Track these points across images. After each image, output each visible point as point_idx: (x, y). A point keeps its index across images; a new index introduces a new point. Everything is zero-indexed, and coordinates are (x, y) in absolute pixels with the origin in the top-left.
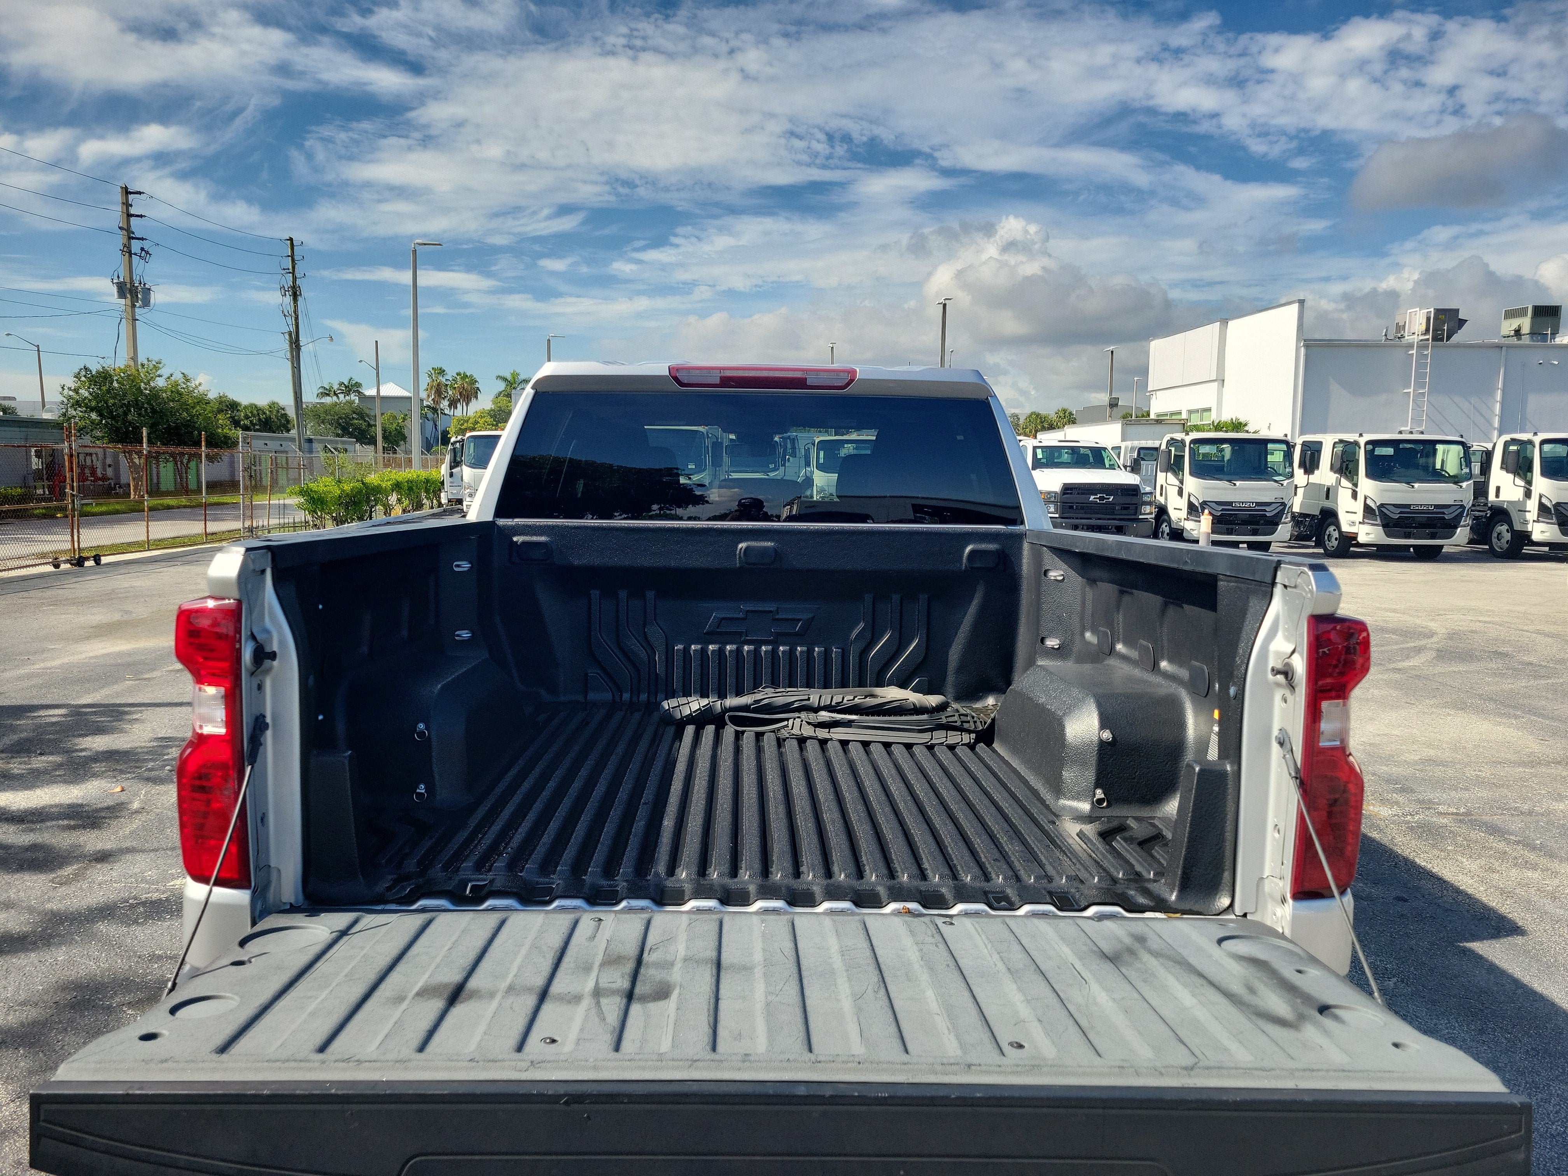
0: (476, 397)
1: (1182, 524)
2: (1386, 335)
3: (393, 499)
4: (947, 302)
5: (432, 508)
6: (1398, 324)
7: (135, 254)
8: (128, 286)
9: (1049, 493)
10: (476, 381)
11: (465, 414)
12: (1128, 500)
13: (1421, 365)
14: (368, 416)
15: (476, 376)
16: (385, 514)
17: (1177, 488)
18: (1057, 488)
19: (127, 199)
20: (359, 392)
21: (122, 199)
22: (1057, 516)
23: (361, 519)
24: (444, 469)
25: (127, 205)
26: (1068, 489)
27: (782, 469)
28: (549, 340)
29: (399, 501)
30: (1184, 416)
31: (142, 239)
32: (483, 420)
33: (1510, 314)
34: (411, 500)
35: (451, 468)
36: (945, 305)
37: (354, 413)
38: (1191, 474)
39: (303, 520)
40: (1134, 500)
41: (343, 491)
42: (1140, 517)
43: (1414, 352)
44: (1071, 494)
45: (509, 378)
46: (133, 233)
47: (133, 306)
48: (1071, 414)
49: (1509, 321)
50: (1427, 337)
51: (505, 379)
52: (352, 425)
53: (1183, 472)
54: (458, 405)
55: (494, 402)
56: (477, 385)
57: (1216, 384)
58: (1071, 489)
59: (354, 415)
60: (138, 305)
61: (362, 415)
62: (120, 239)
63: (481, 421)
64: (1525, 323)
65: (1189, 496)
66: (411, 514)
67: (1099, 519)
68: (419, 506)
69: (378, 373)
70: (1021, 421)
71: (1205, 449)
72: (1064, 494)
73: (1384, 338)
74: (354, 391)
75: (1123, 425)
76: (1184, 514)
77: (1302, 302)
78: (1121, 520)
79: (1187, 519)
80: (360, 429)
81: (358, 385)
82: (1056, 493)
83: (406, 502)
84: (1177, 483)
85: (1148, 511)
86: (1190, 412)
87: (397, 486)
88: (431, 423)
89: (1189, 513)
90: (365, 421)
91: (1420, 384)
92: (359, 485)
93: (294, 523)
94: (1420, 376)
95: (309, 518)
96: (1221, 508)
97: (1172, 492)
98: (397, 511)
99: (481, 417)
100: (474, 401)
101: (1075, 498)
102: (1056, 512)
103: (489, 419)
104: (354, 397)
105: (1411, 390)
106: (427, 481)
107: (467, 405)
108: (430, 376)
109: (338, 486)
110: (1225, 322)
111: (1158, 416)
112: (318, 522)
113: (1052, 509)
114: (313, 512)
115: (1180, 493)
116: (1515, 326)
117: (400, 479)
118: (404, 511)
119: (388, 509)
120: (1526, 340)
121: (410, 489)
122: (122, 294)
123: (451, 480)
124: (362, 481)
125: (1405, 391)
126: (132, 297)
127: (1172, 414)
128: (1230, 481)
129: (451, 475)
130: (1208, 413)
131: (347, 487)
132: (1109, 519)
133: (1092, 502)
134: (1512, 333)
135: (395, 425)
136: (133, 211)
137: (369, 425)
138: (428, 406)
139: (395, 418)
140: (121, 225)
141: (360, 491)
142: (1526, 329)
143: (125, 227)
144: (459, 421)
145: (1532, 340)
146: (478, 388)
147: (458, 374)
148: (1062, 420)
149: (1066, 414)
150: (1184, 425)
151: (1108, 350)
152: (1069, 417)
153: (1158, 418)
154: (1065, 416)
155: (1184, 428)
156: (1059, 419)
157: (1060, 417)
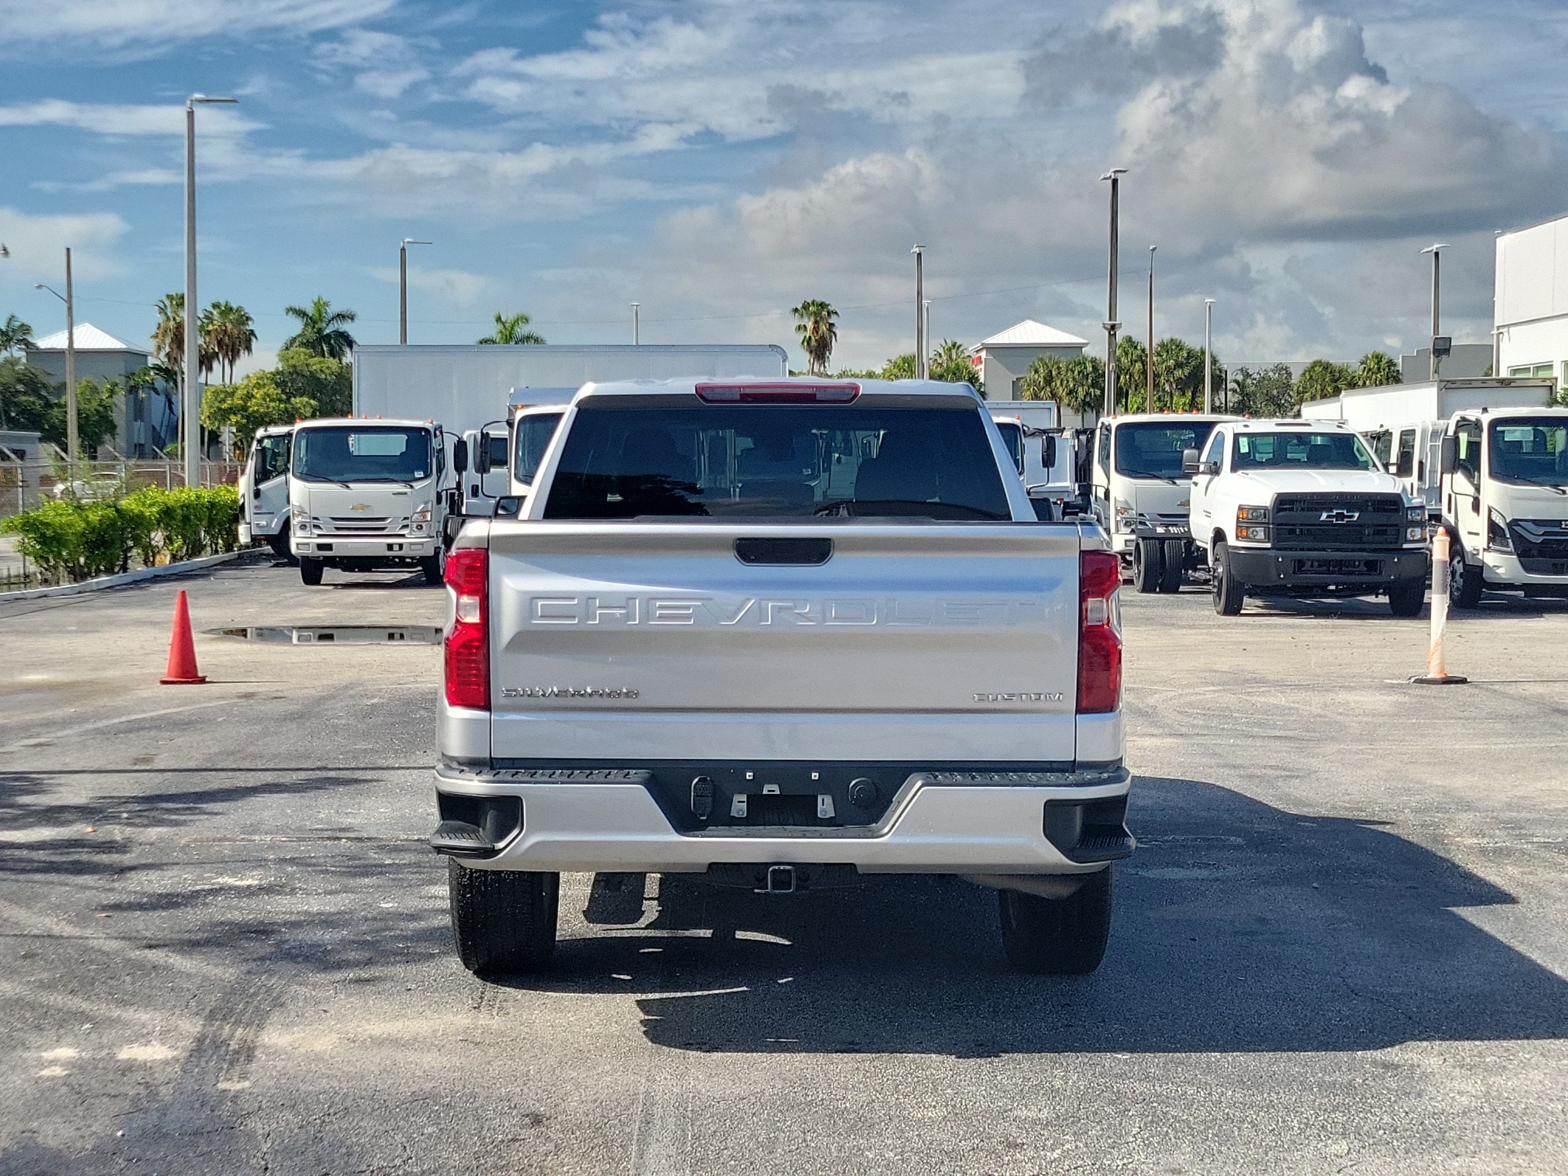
0: (249, 349)
1: (1480, 557)
3: (158, 537)
4: (1119, 176)
5: (217, 552)
9: (1255, 509)
10: (248, 319)
11: (227, 381)
12: (1381, 518)
14: (44, 386)
15: (249, 310)
16: (146, 563)
17: (1472, 499)
18: (1266, 499)
20: (28, 344)
22: (1269, 545)
23: (110, 571)
24: (244, 485)
26: (1284, 502)
27: (824, 476)
28: (403, 249)
29: (169, 540)
30: (1557, 372)
32: (261, 392)
34: (184, 538)
35: (257, 482)
36: (1115, 182)
37: (19, 381)
38: (1493, 474)
39: (22, 572)
40: (1394, 519)
41: (88, 523)
42: (1405, 546)
44: (1291, 510)
45: (310, 310)
48: (1391, 363)
51: (301, 313)
52: (16, 404)
53: (1479, 472)
54: (216, 365)
55: (283, 358)
56: (251, 326)
58: (1292, 502)
59: (20, 387)
61: (32, 385)
63: (258, 394)
65: (1490, 511)
66: (185, 561)
67: (1338, 550)
68: (196, 549)
69: (70, 309)
70: (1295, 379)
71: (1513, 434)
72: (1280, 510)
74: (19, 341)
75: (1440, 390)
76: (1481, 541)
78: (1375, 550)
79: (1488, 549)
80: (30, 412)
81: (26, 329)
82: (1265, 509)
83: (178, 542)
84: (1471, 490)
85: (1418, 537)
87: (167, 513)
88: (162, 398)
89: (1490, 540)
90: (40, 397)
92: (111, 512)
93: (9, 576)
95: (33, 568)
96: (1542, 530)
97: (1465, 504)
98: (164, 559)
99: (258, 386)
100: (244, 355)
101: (1299, 516)
102: (1268, 538)
103: (272, 390)
104: (17, 352)
106: (212, 505)
107: (231, 363)
108: (162, 310)
109: (79, 514)
111: (1515, 371)
112: (48, 575)
113: (1261, 535)
114: (40, 558)
115: (1476, 507)
117: (171, 503)
118: (174, 558)
119: (150, 553)
121: (186, 519)
123: (256, 502)
124: (115, 507)
127: (1538, 368)
128: (1555, 486)
129: (257, 494)
131: (94, 517)
132: (1353, 550)
133: (1324, 523)
135: (95, 404)
137: (48, 405)
138: (157, 368)
139: (95, 390)
141: (113, 524)
144: (216, 393)
146: (252, 333)
147: (216, 306)
148: (1374, 377)
149: (1382, 364)
150: (1551, 387)
151: (1430, 249)
152: (1387, 370)
153: (1509, 377)
154: (1379, 369)
155: (1551, 394)
156: (1368, 373)
157: (1370, 369)
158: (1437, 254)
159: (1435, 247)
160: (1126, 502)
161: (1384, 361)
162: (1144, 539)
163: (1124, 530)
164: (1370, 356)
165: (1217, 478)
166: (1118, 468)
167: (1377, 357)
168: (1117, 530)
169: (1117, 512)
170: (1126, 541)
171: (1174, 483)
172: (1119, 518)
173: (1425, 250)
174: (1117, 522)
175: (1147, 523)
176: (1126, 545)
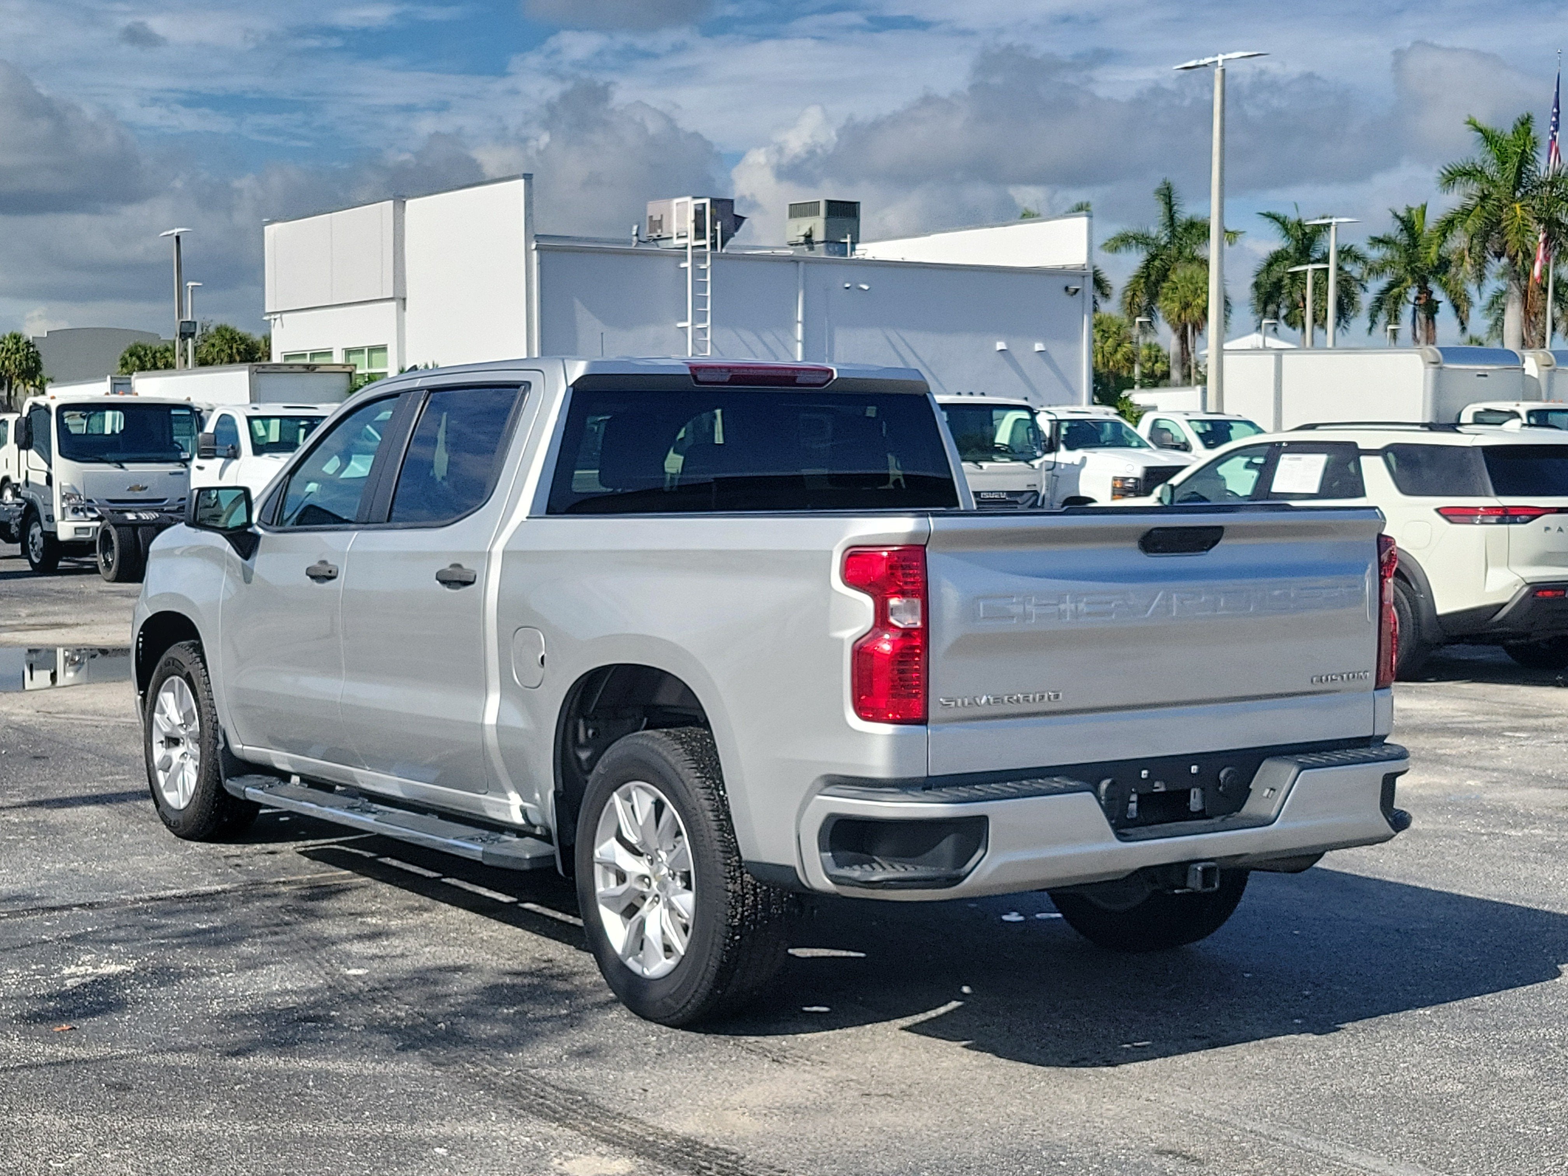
2: (637, 235)
6: (651, 217)
13: (699, 286)
30: (338, 358)
33: (798, 211)
43: (688, 264)
49: (796, 222)
50: (701, 242)
57: (393, 304)
64: (818, 225)
73: (635, 238)
77: (528, 177)
86: (349, 352)
91: (699, 317)
94: (699, 302)
105: (688, 324)
110: (400, 200)
111: (287, 357)
116: (804, 230)
120: (820, 252)
125: (680, 325)
127: (317, 355)
130: (382, 354)
134: (802, 240)
142: (819, 235)
145: (829, 252)
148: (13, 357)
149: (20, 344)
150: (350, 373)
151: (170, 232)
152: (26, 350)
153: (283, 362)
154: (18, 349)
155: (351, 381)
156: (7, 353)
157: (8, 350)
158: (178, 238)
159: (176, 231)
160: (74, 488)
161: (22, 341)
162: (116, 526)
163: (70, 516)
164: (7, 336)
165: (235, 463)
166: (63, 451)
167: (15, 338)
168: (63, 518)
169: (64, 498)
170: (76, 529)
171: (122, 467)
172: (64, 505)
173: (165, 233)
174: (63, 509)
175: (96, 509)
176: (76, 533)
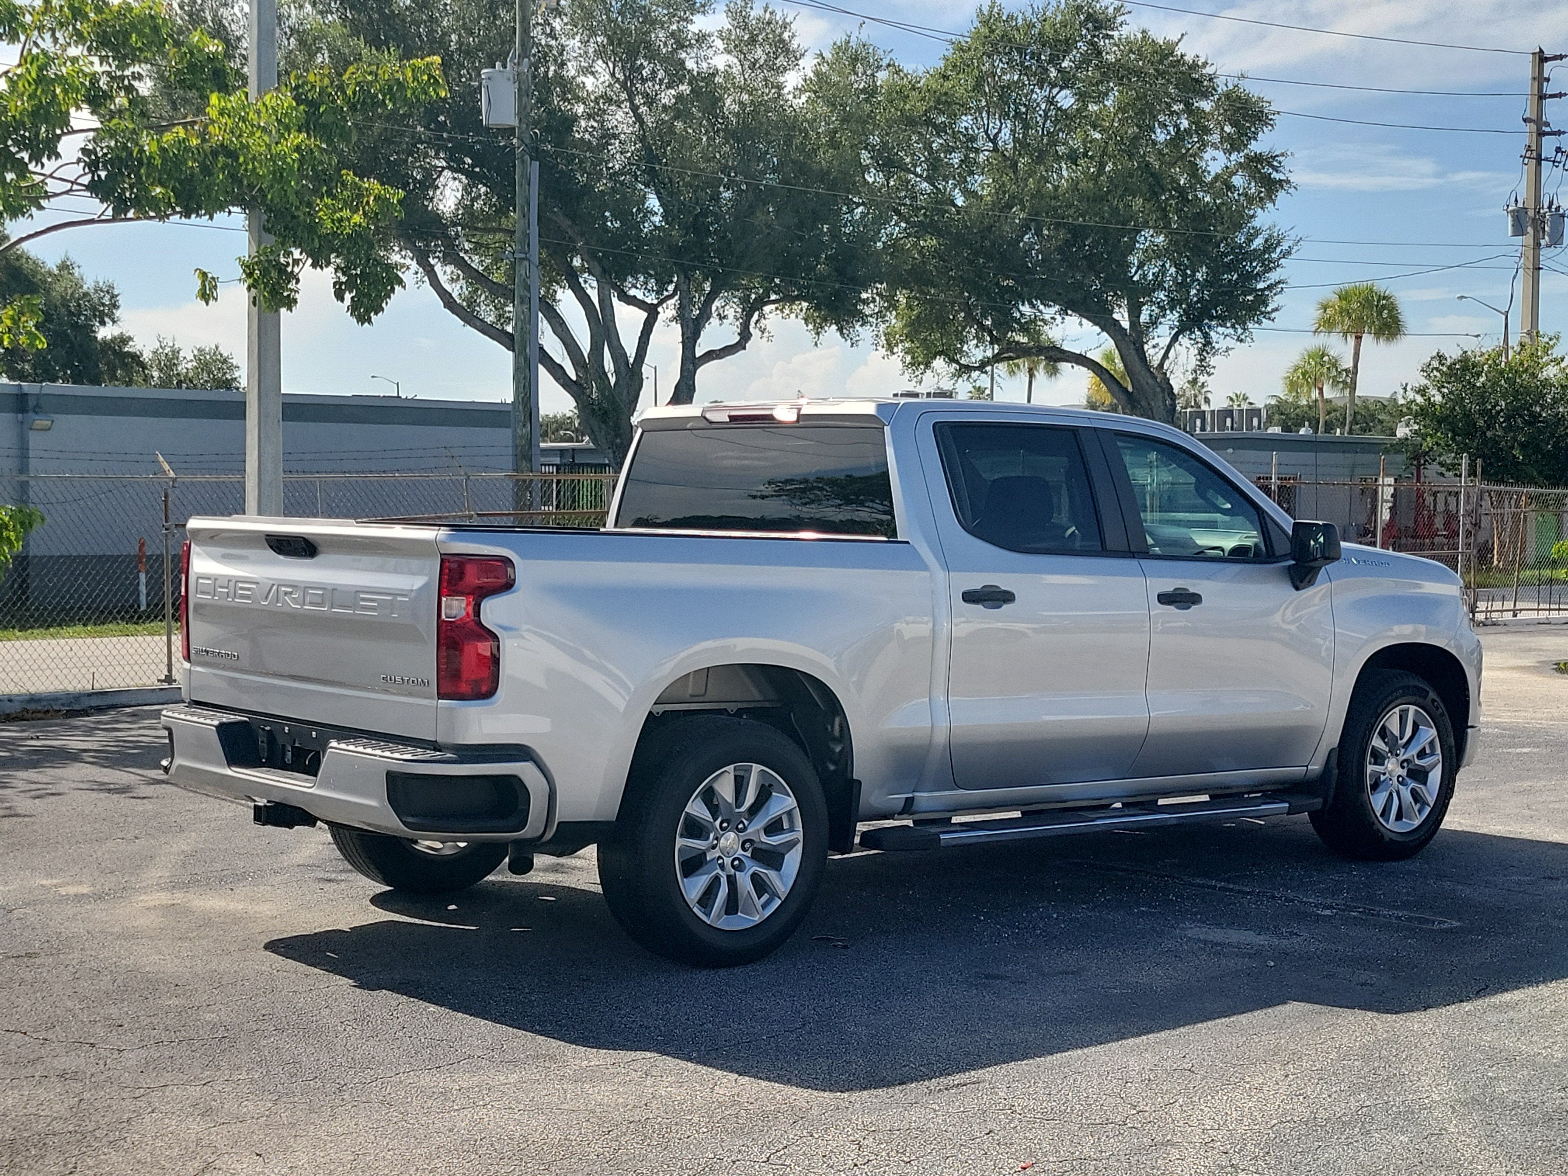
7: (1547, 159)
8: (1531, 213)
19: (1541, 70)
21: (1533, 71)
25: (1540, 79)
31: (1559, 133)
46: (1548, 124)
47: (1537, 245)
60: (1543, 242)
62: (1525, 136)
122: (1519, 229)
126: (1536, 231)
136: (1549, 89)
140: (1527, 115)
143: (1534, 117)
